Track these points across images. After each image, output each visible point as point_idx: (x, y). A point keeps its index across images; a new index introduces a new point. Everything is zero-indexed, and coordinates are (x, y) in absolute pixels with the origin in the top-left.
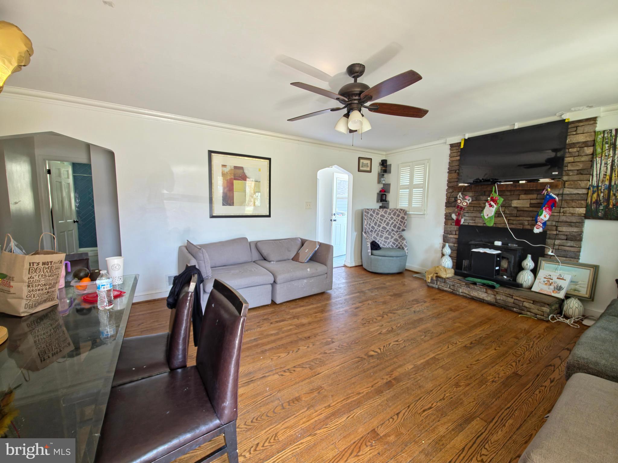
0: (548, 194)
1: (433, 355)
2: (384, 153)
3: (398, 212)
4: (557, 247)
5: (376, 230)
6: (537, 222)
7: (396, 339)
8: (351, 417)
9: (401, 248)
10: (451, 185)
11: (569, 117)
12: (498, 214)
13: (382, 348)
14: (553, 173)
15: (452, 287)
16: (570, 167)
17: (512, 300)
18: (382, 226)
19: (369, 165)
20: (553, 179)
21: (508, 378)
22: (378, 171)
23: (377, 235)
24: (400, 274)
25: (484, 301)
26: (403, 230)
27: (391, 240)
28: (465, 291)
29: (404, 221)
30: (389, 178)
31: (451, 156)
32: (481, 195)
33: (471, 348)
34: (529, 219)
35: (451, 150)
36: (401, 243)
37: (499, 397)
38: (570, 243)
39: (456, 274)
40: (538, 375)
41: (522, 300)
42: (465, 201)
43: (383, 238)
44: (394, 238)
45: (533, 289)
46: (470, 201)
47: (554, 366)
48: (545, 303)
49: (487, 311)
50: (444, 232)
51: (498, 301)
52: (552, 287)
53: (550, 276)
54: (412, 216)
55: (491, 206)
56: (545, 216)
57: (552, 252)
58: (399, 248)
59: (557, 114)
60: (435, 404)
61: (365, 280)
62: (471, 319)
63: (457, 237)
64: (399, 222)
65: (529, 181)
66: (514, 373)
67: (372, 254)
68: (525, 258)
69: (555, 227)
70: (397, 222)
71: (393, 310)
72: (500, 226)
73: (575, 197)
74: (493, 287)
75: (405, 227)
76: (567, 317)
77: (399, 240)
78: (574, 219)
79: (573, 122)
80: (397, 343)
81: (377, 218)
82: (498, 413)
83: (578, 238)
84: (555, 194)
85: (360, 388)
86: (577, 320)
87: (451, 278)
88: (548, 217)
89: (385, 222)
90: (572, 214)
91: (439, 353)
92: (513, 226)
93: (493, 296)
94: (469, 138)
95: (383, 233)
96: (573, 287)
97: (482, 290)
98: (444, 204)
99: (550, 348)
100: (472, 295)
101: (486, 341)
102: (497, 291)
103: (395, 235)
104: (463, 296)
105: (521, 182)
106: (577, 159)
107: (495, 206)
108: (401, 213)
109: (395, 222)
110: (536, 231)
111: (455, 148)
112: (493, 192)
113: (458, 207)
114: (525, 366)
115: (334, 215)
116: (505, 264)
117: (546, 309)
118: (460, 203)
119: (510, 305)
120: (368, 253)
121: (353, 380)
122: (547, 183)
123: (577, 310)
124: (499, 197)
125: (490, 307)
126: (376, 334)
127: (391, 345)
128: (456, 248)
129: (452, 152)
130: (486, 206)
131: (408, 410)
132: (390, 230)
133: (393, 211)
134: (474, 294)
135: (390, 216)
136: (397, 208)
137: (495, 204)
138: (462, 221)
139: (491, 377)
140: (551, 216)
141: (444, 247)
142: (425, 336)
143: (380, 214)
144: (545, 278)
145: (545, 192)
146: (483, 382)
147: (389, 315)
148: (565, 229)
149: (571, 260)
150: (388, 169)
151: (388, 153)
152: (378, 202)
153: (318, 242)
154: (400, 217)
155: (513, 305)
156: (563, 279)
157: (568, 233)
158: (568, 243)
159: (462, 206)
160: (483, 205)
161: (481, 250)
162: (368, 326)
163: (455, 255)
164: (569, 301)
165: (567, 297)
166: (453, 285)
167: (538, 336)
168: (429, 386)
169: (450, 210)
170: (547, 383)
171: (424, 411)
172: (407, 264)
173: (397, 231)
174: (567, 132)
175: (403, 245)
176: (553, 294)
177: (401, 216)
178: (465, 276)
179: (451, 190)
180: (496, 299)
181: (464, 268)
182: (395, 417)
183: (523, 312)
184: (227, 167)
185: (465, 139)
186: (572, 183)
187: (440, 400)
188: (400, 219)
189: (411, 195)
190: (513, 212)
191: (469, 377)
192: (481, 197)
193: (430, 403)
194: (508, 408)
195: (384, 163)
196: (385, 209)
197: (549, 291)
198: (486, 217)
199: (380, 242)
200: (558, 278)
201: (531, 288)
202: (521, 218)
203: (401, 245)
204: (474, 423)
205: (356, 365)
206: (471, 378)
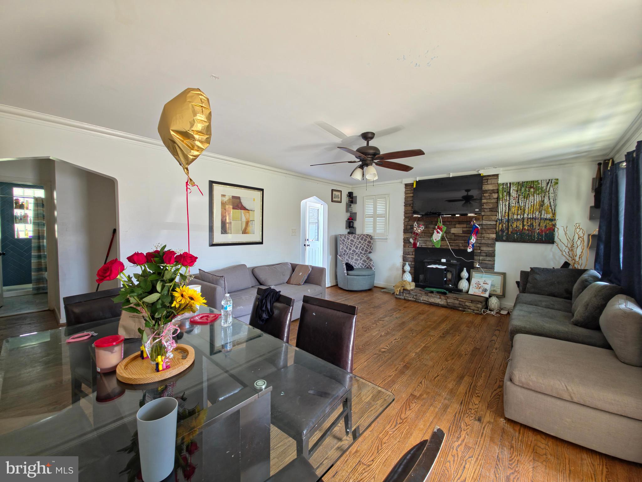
0: (474, 225)
1: (424, 345)
2: (351, 187)
3: (365, 237)
4: (481, 262)
5: (348, 253)
6: (469, 244)
7: (395, 338)
8: (393, 390)
9: (369, 268)
10: (407, 215)
11: (483, 173)
12: (443, 239)
13: (388, 345)
14: (476, 210)
15: (415, 297)
16: (485, 207)
17: (457, 302)
18: (352, 249)
19: (340, 196)
20: (476, 214)
21: (473, 351)
22: (346, 202)
23: (349, 257)
24: (370, 290)
25: (439, 305)
26: (370, 252)
27: (360, 261)
28: (425, 299)
29: (370, 245)
30: (356, 208)
31: (406, 193)
32: (430, 224)
33: (444, 337)
34: (463, 242)
35: (405, 188)
36: (369, 264)
37: (472, 363)
38: (488, 258)
39: (416, 286)
40: (488, 347)
41: (464, 301)
42: (419, 229)
43: (354, 260)
44: (363, 259)
45: (470, 293)
46: (423, 229)
47: (494, 341)
48: (479, 302)
49: (443, 311)
50: (403, 254)
51: (449, 304)
52: (481, 290)
53: (479, 282)
54: (377, 240)
55: (438, 232)
56: (473, 240)
57: (478, 265)
58: (368, 268)
59: (476, 170)
60: (439, 373)
61: (346, 297)
62: (436, 318)
63: (413, 256)
64: (366, 246)
65: (461, 215)
66: (474, 348)
67: (347, 275)
68: (462, 270)
69: (479, 247)
70: (365, 246)
71: (381, 318)
72: (444, 247)
73: (489, 227)
74: (444, 294)
75: (372, 250)
76: (491, 310)
77: (367, 261)
78: (490, 242)
79: (485, 176)
80: (396, 341)
81: (348, 243)
82: (475, 371)
83: (492, 255)
84: (477, 225)
85: (389, 373)
86: (497, 311)
87: (414, 289)
88: (475, 240)
89: (354, 246)
90: (489, 238)
91: (426, 343)
92: (453, 248)
93: (445, 300)
94: (419, 181)
95: (354, 256)
96: (493, 289)
97: (437, 297)
98: (403, 231)
99: (489, 331)
100: (430, 301)
101: (451, 332)
102: (448, 296)
103: (363, 257)
104: (424, 303)
105: (457, 215)
106: (489, 201)
107: (441, 233)
108: (367, 238)
109: (363, 246)
110: (470, 250)
111: (408, 187)
112: (439, 222)
113: (414, 233)
114: (479, 343)
115: (308, 240)
116: (449, 276)
117: (480, 306)
118: (416, 230)
119: (457, 306)
120: (344, 273)
121: (381, 369)
122: (473, 217)
123: (496, 305)
124: (443, 226)
125: (444, 309)
126: (378, 337)
127: (393, 343)
128: (413, 265)
129: (407, 190)
130: (434, 232)
131: (426, 380)
132: (359, 253)
133: (360, 236)
134: (432, 300)
135: (358, 241)
136: (364, 234)
137: (441, 231)
138: (418, 244)
139: (464, 352)
140: (477, 239)
141: (404, 266)
142: (413, 333)
143: (350, 239)
144: (476, 284)
145: (472, 223)
146: (460, 356)
147: (380, 322)
148: (484, 249)
149: (489, 270)
150: (354, 200)
151: (354, 186)
152: (346, 228)
153: (311, 266)
154: (367, 242)
155: (459, 305)
156: (486, 284)
157: (487, 252)
158: (487, 258)
159: (417, 232)
160: (431, 232)
161: (434, 266)
162: (370, 332)
163: (413, 271)
164: (491, 298)
165: (490, 296)
166: (416, 295)
167: (479, 324)
168: (430, 363)
169: (408, 235)
170: (494, 350)
171: (435, 378)
172: (375, 282)
173: (365, 254)
174: (482, 183)
175: (371, 265)
176: (482, 295)
177: (368, 240)
178: (423, 287)
179: (407, 220)
180: (447, 302)
181: (421, 281)
182: (420, 385)
183: (466, 310)
184: (226, 196)
185: (416, 181)
186: (487, 217)
187: (441, 370)
188: (367, 243)
189: (375, 222)
190: (452, 237)
191: (451, 354)
192: (430, 225)
193: (436, 373)
194: (479, 367)
195: (350, 195)
196: (354, 235)
197: (479, 292)
198: (435, 241)
199: (352, 263)
200: (484, 283)
201: (468, 292)
202: (457, 241)
203: (369, 266)
204: (465, 378)
205: (377, 359)
206: (452, 354)
